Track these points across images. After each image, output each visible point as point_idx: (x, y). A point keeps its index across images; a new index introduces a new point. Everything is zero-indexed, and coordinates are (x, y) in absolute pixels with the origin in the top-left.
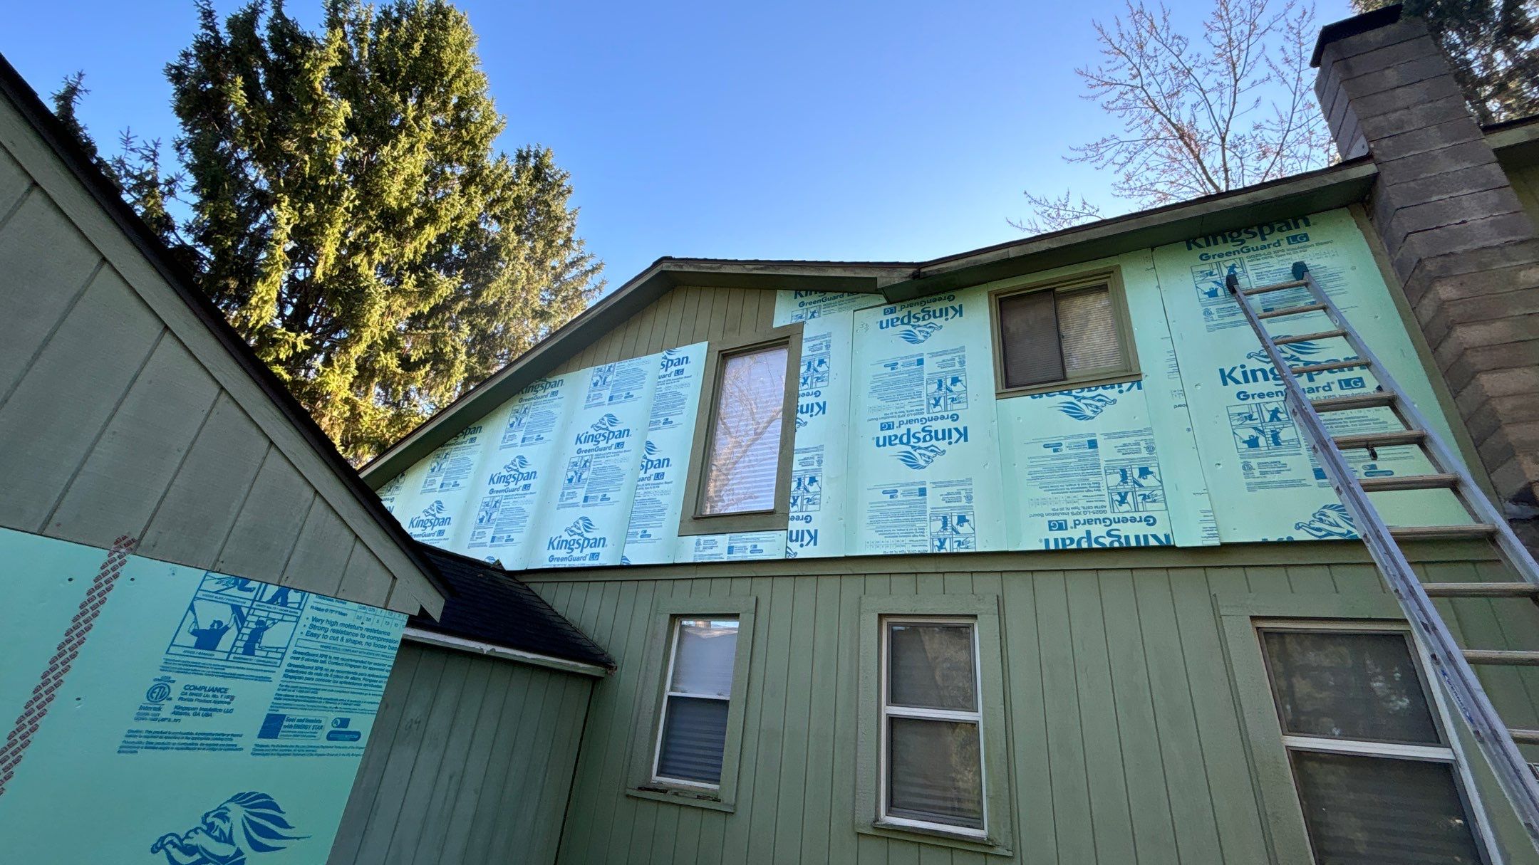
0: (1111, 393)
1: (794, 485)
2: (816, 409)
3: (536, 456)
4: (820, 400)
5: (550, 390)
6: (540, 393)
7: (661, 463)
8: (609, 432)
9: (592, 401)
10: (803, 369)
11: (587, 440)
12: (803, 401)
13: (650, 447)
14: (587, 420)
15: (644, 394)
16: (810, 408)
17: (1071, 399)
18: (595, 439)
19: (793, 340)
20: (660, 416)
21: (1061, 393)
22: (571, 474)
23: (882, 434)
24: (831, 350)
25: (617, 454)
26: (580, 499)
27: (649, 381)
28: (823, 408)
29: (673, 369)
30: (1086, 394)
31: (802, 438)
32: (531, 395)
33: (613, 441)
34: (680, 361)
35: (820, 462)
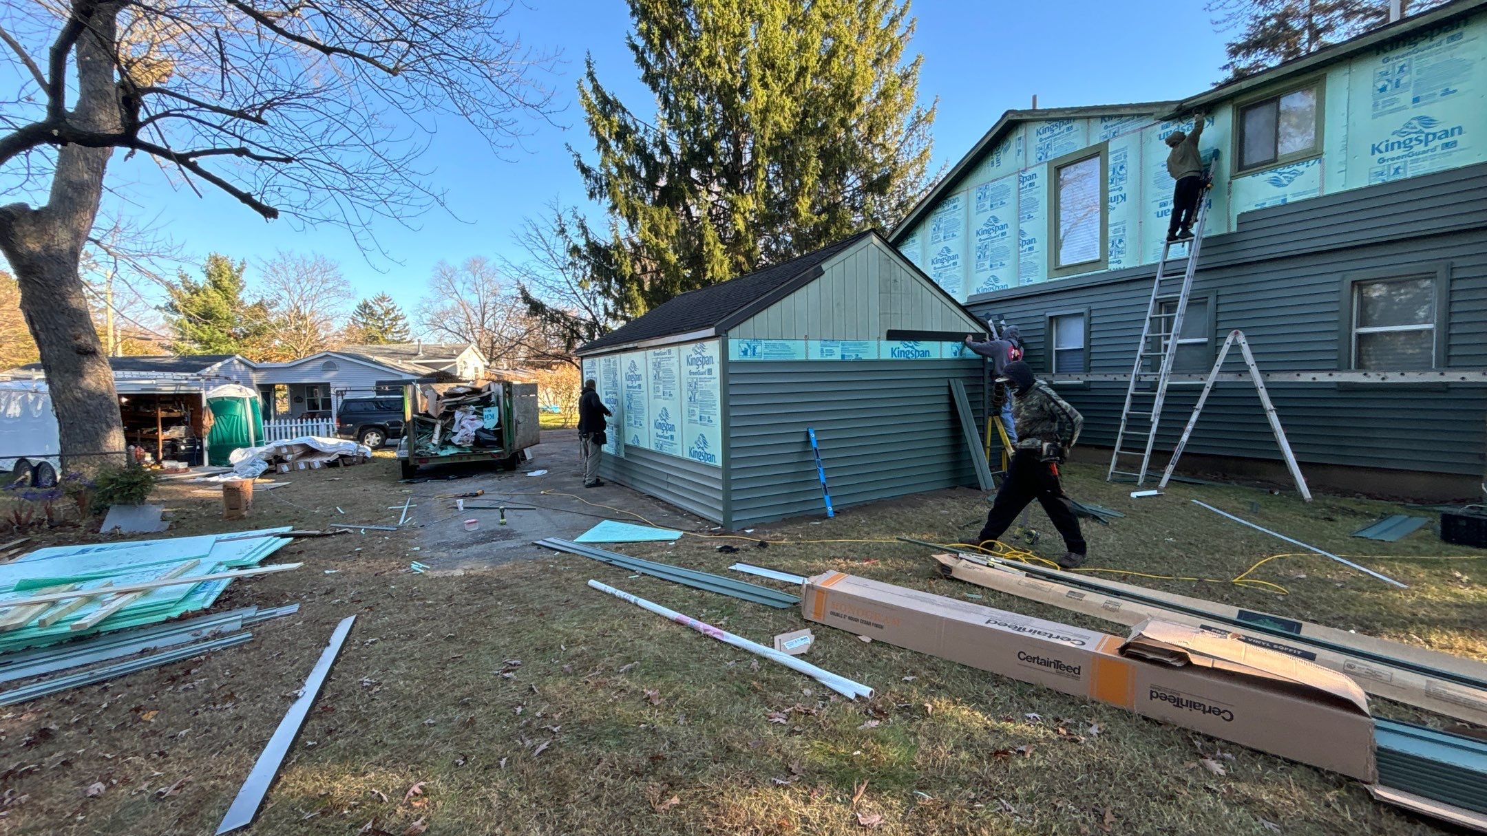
0: (1301, 168)
1: (1110, 245)
2: (1120, 198)
3: (955, 246)
4: (1122, 193)
5: (951, 206)
6: (946, 208)
7: (1030, 242)
8: (993, 226)
9: (980, 208)
10: (1110, 173)
11: (983, 233)
12: (1111, 195)
13: (1021, 233)
14: (980, 221)
15: (1011, 200)
16: (1116, 198)
17: (1276, 174)
18: (988, 232)
19: (1102, 153)
20: (1022, 214)
21: (1271, 171)
22: (979, 254)
23: (1160, 210)
24: (1128, 159)
25: (1003, 239)
26: (987, 266)
27: (1013, 192)
28: (1124, 198)
29: (1027, 183)
30: (1286, 170)
31: (1112, 218)
32: (940, 210)
33: (999, 232)
34: (1031, 177)
35: (1124, 230)
